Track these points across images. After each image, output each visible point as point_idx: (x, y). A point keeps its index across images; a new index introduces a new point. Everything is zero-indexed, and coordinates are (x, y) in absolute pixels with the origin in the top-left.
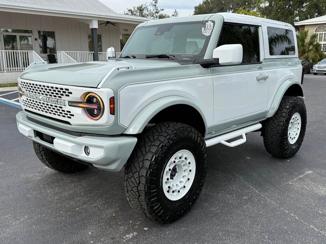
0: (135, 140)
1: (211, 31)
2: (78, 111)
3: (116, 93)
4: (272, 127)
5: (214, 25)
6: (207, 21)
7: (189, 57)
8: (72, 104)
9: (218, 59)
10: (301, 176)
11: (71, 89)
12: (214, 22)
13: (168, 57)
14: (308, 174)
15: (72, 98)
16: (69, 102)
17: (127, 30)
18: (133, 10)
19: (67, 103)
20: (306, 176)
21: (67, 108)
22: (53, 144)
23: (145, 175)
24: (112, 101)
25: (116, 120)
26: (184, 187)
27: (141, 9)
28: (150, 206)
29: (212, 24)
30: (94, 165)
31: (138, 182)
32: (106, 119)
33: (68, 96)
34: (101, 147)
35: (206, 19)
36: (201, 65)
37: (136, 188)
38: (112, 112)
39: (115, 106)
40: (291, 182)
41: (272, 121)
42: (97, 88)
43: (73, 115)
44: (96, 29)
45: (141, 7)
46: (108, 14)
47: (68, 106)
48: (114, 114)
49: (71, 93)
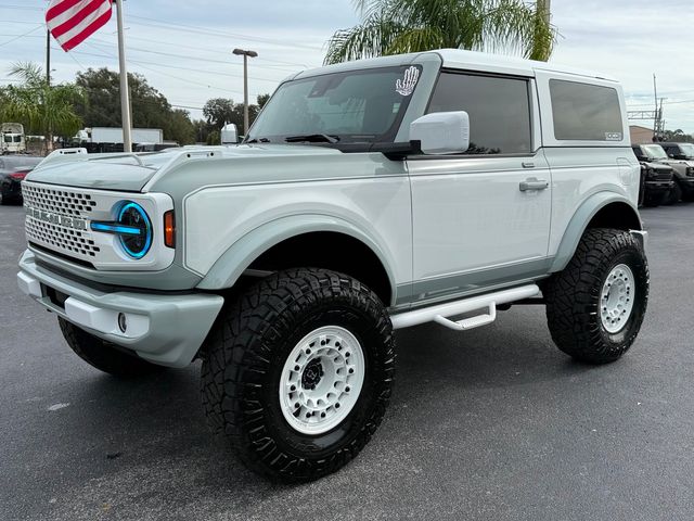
0: (219, 301)
1: (413, 85)
2: (107, 241)
3: (178, 202)
5: (420, 74)
6: (408, 66)
8: (96, 225)
9: (420, 141)
11: (94, 195)
12: (420, 67)
13: (326, 139)
15: (95, 213)
16: (93, 222)
19: (87, 225)
21: (89, 235)
22: (65, 307)
23: (232, 378)
24: (169, 218)
25: (178, 259)
29: (417, 71)
30: (141, 355)
31: (221, 393)
33: (91, 209)
34: (144, 314)
36: (386, 154)
39: (176, 229)
42: (140, 192)
43: (98, 249)
47: (90, 232)
48: (173, 246)
49: (94, 204)
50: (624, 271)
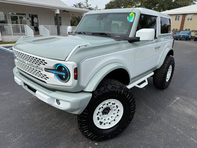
0: (91, 95)
1: (133, 19)
2: (51, 75)
3: (78, 65)
4: (159, 74)
5: (135, 15)
6: (130, 13)
7: (119, 35)
8: (47, 70)
9: (139, 37)
10: (175, 101)
11: (46, 60)
12: (135, 14)
13: (106, 35)
14: (178, 100)
15: (47, 66)
16: (45, 68)
18: (76, 5)
19: (44, 69)
20: (177, 101)
21: (44, 72)
24: (76, 70)
25: (78, 83)
27: (80, 5)
32: (71, 82)
33: (45, 65)
34: (68, 102)
35: (130, 11)
36: (129, 41)
38: (76, 77)
39: (78, 74)
40: (171, 105)
42: (65, 61)
43: (48, 78)
44: (58, 14)
45: (80, 3)
46: (65, 7)
47: (44, 71)
48: (77, 79)
49: (46, 63)
50: (171, 67)
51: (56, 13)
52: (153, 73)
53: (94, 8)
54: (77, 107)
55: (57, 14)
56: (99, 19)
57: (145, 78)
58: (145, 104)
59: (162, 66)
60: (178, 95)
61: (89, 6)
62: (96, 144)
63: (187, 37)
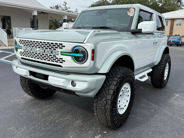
0: (104, 77)
1: (133, 13)
2: (68, 59)
3: (95, 46)
4: (157, 71)
5: (135, 10)
6: (130, 8)
9: (141, 29)
10: (175, 98)
11: (64, 44)
13: (109, 28)
14: (177, 96)
16: (61, 52)
17: (52, 18)
18: (53, 7)
20: (177, 97)
21: (60, 56)
22: (48, 80)
23: (110, 99)
24: (93, 51)
26: (125, 106)
27: (57, 7)
28: (112, 118)
29: (134, 10)
30: (76, 93)
31: (105, 103)
32: (88, 63)
33: (62, 48)
34: (86, 81)
36: (131, 33)
37: (103, 107)
39: (95, 55)
40: (172, 101)
41: (157, 67)
42: (83, 43)
43: (64, 61)
44: (36, 16)
45: (57, 6)
48: (93, 60)
49: (64, 46)
50: (167, 65)
51: (33, 14)
52: (151, 70)
53: (74, 12)
54: (93, 87)
55: (34, 16)
56: (98, 14)
57: (145, 73)
58: (146, 100)
59: (159, 63)
60: (177, 93)
61: (68, 10)
62: (105, 132)
63: (177, 43)
